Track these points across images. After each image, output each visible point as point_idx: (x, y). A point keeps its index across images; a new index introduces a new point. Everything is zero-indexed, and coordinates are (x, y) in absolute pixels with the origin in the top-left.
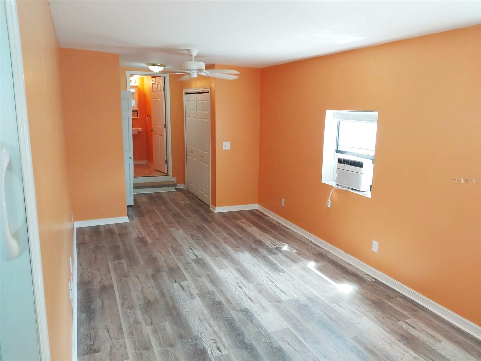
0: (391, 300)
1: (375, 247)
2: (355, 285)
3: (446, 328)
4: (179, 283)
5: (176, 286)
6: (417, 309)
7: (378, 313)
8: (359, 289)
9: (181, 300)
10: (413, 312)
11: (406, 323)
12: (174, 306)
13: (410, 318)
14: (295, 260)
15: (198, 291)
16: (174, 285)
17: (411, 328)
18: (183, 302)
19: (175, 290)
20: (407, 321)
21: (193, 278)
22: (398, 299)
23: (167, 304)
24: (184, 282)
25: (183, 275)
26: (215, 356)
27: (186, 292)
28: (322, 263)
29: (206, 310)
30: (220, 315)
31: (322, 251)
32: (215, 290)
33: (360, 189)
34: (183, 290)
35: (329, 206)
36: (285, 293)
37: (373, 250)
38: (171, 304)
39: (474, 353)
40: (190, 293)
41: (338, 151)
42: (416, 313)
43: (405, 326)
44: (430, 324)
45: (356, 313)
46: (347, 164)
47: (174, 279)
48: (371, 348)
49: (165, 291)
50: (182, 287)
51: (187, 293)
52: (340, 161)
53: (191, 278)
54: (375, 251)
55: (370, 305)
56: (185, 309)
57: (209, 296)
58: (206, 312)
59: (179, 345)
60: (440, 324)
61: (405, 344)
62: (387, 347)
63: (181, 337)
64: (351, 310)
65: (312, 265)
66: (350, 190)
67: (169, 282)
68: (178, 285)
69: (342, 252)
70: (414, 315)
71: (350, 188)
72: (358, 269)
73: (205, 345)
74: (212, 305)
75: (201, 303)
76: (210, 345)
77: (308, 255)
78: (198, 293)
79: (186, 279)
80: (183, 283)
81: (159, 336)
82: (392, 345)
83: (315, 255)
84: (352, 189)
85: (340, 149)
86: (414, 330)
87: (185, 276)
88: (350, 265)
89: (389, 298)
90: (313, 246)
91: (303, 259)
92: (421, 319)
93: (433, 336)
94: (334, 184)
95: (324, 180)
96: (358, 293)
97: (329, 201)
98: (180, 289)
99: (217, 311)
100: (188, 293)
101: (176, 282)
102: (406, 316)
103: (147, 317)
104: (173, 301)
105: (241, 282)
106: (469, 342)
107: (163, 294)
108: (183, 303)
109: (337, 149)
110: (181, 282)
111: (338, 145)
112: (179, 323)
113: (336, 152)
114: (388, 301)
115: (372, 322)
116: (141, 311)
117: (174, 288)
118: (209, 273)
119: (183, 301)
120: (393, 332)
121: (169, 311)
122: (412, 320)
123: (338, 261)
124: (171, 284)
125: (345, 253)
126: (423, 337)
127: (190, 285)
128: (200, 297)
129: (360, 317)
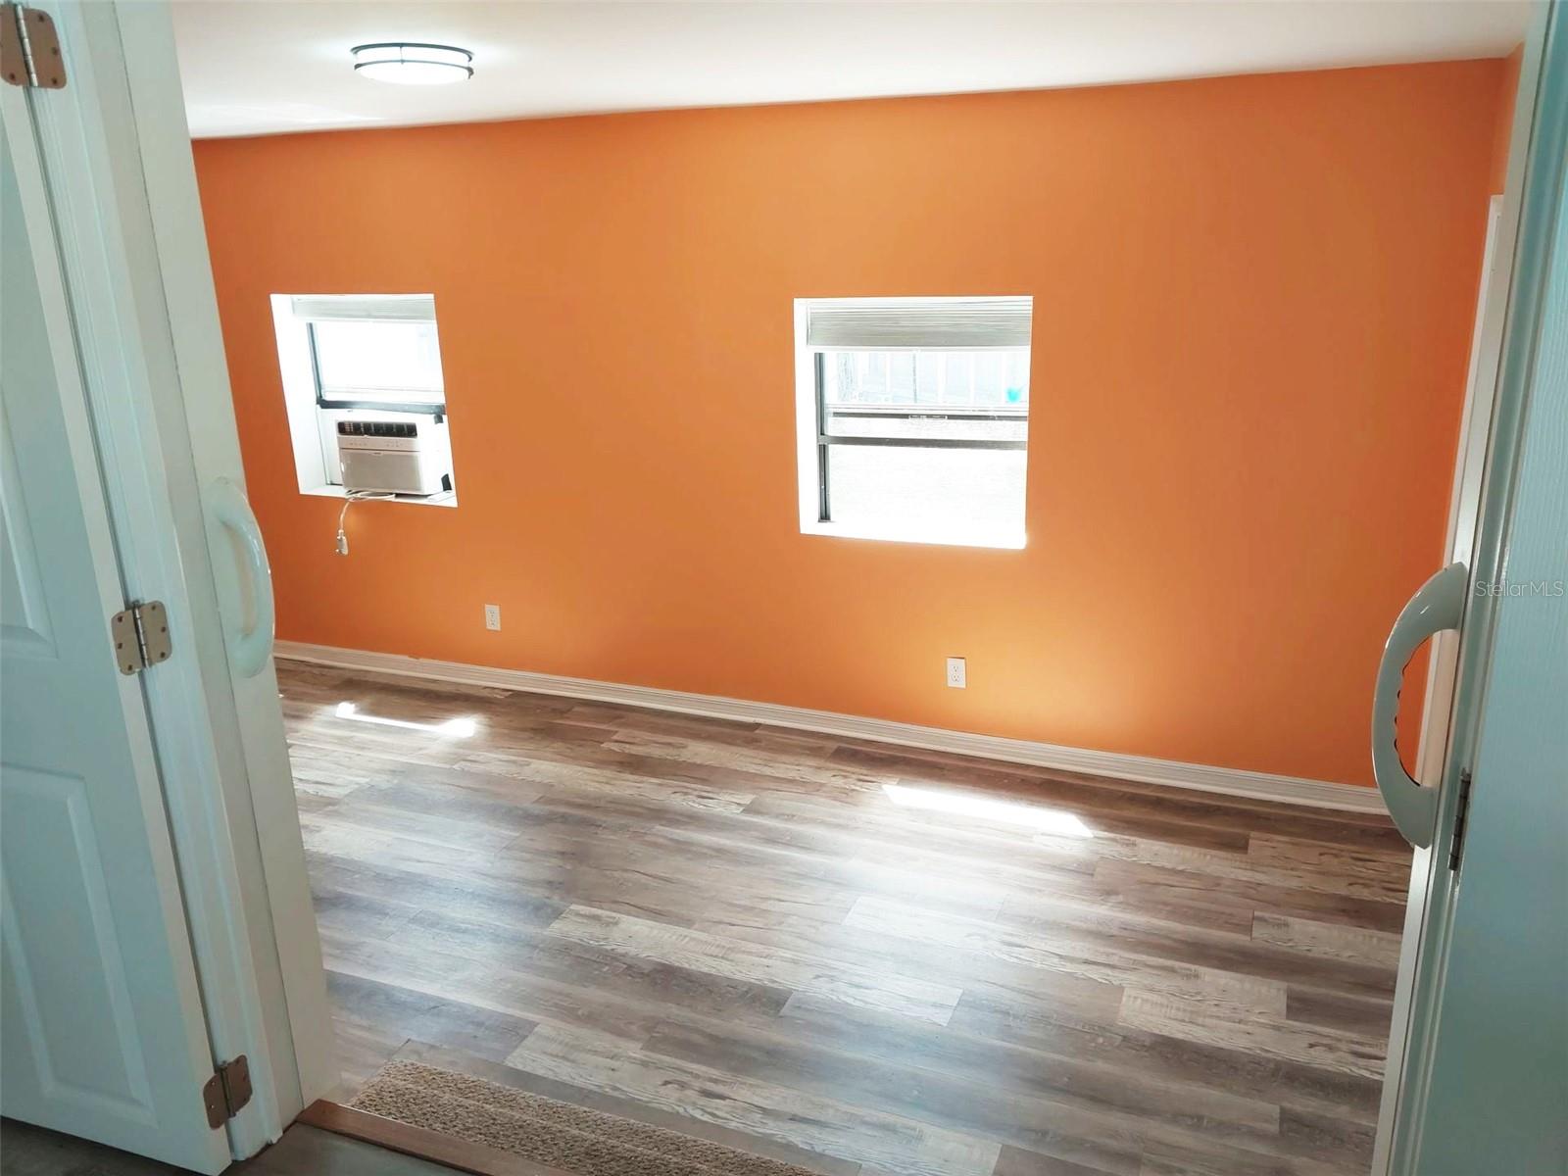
0: (566, 715)
1: (492, 617)
2: (476, 715)
3: (683, 723)
6: (618, 712)
7: (555, 745)
8: (490, 718)
10: (618, 721)
11: (617, 741)
13: (617, 732)
14: (297, 714)
17: (627, 746)
20: (615, 737)
22: (576, 709)
28: (368, 700)
31: (348, 675)
33: (419, 490)
35: (345, 551)
36: (330, 784)
37: (489, 628)
39: (738, 742)
41: (324, 404)
42: (623, 720)
43: (615, 747)
44: (654, 729)
45: (514, 762)
46: (366, 434)
48: (581, 801)
52: (342, 428)
54: (495, 629)
55: (532, 738)
60: (671, 722)
61: (632, 774)
62: (607, 789)
64: (501, 761)
65: (346, 710)
66: (392, 498)
69: (406, 658)
70: (621, 725)
71: (391, 494)
72: (459, 684)
77: (319, 692)
82: (613, 782)
83: (335, 687)
84: (398, 495)
85: (328, 397)
86: (632, 747)
88: (435, 681)
89: (562, 713)
90: (316, 671)
91: (317, 706)
92: (636, 725)
93: (670, 744)
94: (340, 492)
95: (305, 488)
96: (490, 726)
97: (341, 540)
102: (609, 731)
106: (727, 730)
109: (321, 396)
111: (319, 385)
113: (318, 406)
114: (562, 718)
115: (554, 764)
120: (601, 763)
122: (622, 733)
123: (403, 683)
125: (412, 659)
126: (656, 752)
129: (528, 765)
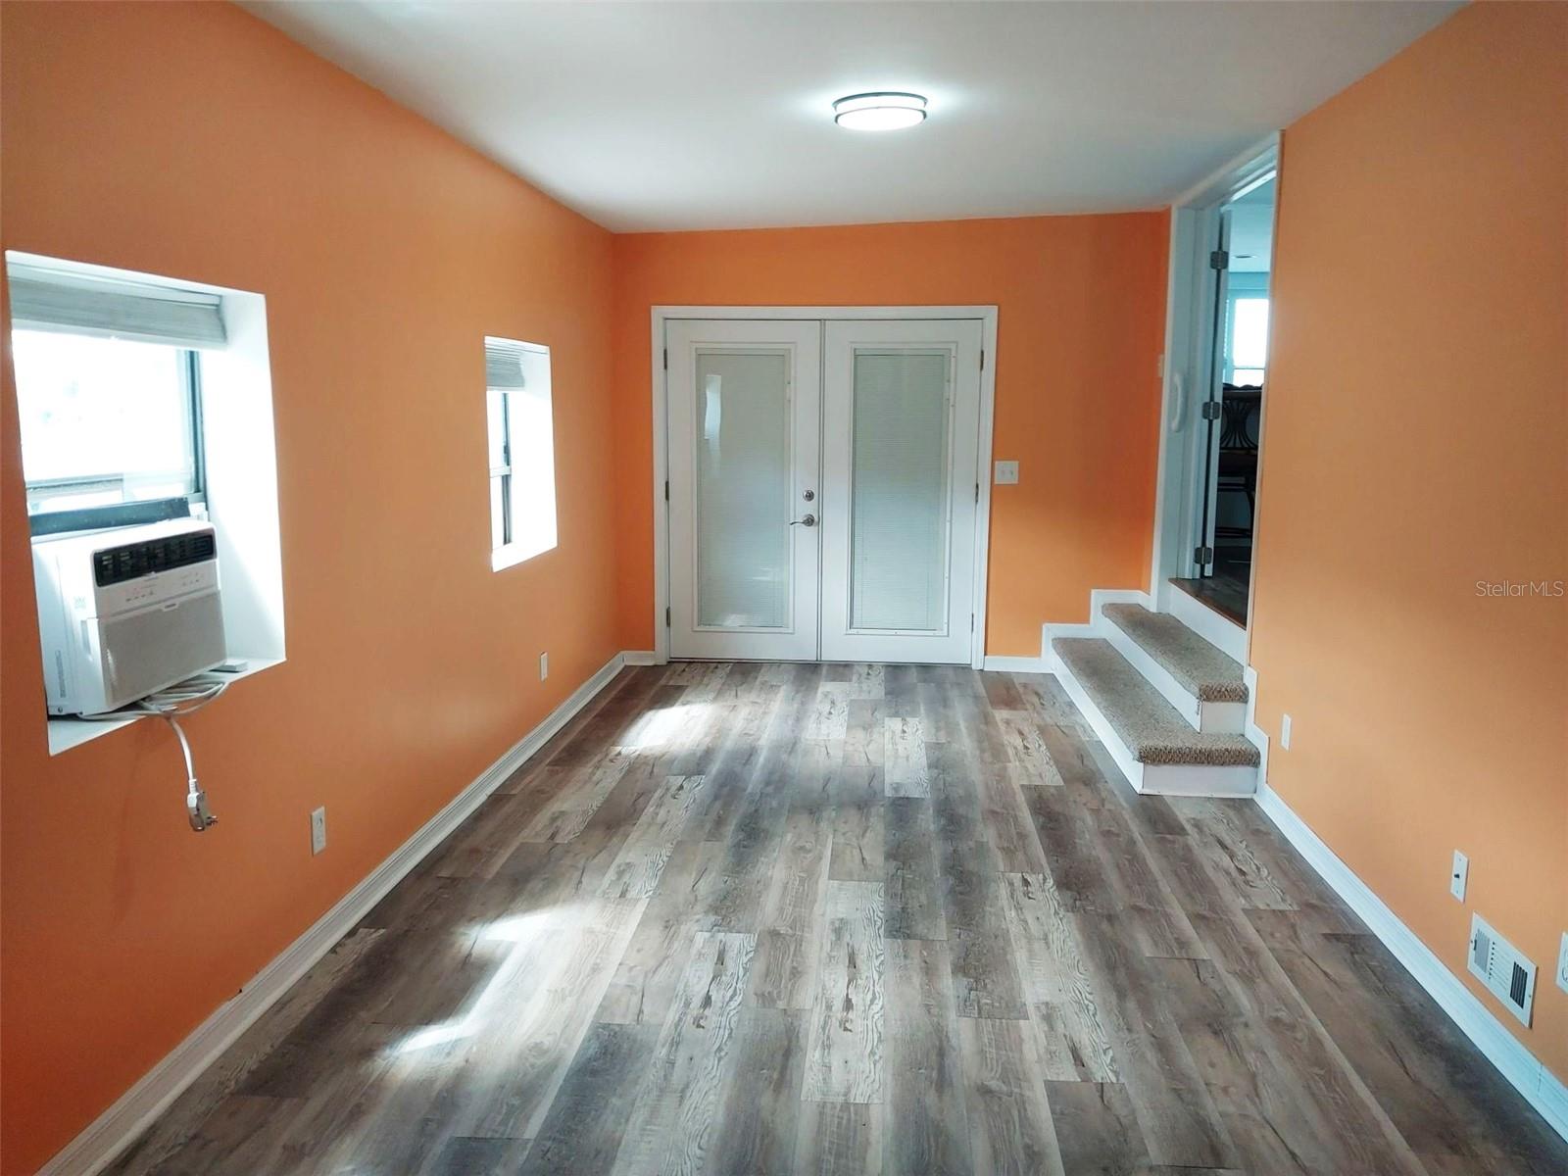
4: (1086, 1078)
5: (1102, 1070)
9: (1091, 1007)
12: (1121, 995)
15: (1018, 1028)
16: (1110, 1074)
18: (1086, 1002)
19: (1111, 1051)
21: (1016, 1090)
23: (1146, 1008)
24: (1062, 1078)
25: (1059, 1118)
26: (1041, 875)
27: (1065, 1036)
29: (1019, 961)
30: (982, 942)
32: (952, 1015)
34: (1078, 1046)
38: (1131, 1005)
40: (1052, 1028)
47: (1107, 1108)
49: (1151, 1056)
50: (1078, 1060)
51: (1063, 1031)
53: (1027, 1093)
56: (1087, 980)
57: (984, 1001)
58: (1020, 957)
59: (1120, 907)
63: (1111, 918)
67: (1131, 1091)
68: (1094, 1070)
73: (1056, 893)
74: (990, 972)
75: (1026, 986)
76: (1043, 891)
78: (1022, 1022)
79: (1054, 1090)
80: (1068, 1074)
81: (1172, 934)
87: (1053, 1112)
98: (1087, 1053)
99: (985, 951)
100: (1060, 1028)
101: (1102, 1084)
103: (1214, 985)
104: (1123, 1012)
105: (825, 1023)
107: (1162, 1046)
108: (1088, 996)
110: (1079, 1080)
112: (1111, 949)
116: (1236, 1006)
117: (1113, 1060)
118: (931, 1099)
119: (1087, 1006)
121: (1141, 985)
124: (1122, 1080)
127: (1039, 1061)
128: (1019, 1004)
